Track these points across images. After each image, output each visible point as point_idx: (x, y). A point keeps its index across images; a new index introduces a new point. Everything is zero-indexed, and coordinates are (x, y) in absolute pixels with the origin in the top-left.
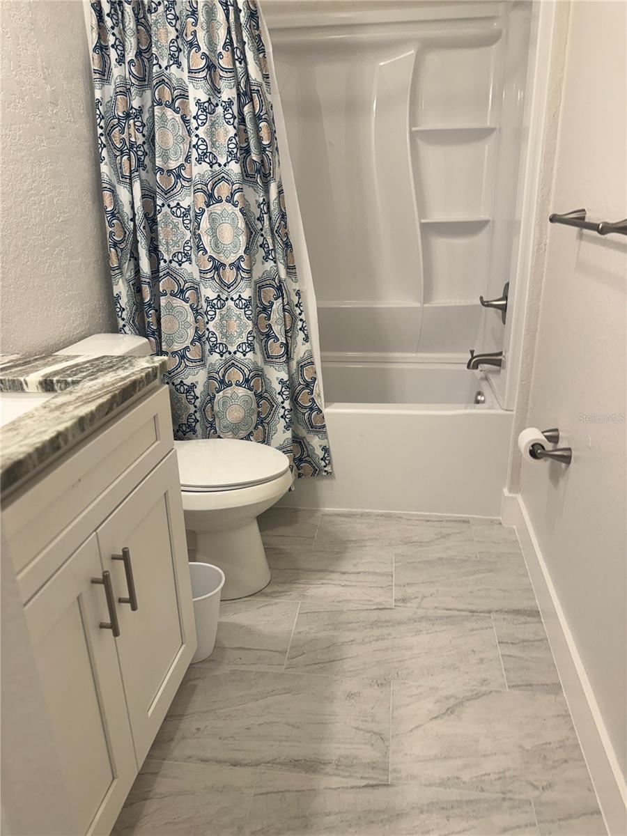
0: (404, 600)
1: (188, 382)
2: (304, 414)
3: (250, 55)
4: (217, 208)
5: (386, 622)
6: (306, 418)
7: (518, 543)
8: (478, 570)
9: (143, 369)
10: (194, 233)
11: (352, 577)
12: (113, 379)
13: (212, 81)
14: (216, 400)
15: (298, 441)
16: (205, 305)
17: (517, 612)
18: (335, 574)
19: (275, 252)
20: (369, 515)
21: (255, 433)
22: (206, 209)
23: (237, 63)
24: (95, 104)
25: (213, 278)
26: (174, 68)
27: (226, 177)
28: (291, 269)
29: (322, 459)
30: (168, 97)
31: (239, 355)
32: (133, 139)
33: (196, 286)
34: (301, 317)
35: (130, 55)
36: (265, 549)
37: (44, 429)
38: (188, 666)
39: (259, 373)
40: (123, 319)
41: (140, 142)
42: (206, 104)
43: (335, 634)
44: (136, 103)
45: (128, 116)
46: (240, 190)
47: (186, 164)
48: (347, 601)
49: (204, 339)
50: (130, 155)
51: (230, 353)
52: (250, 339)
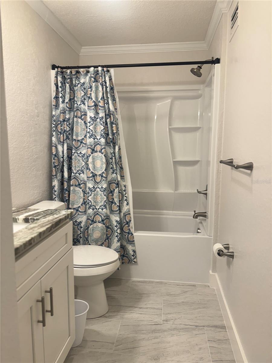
0: (167, 321)
1: (78, 221)
2: (125, 235)
3: (110, 102)
4: (95, 154)
5: (158, 330)
6: (126, 237)
7: (216, 296)
8: (199, 308)
9: (64, 214)
10: (86, 163)
11: (145, 310)
12: (52, 218)
13: (96, 110)
14: (89, 228)
15: (122, 247)
16: (88, 190)
17: (216, 327)
18: (137, 309)
19: (117, 171)
20: (152, 282)
21: (105, 243)
22: (91, 155)
23: (106, 104)
24: (52, 116)
25: (92, 180)
26: (82, 105)
27: (99, 143)
28: (122, 177)
29: (133, 256)
30: (79, 115)
31: (100, 210)
32: (65, 129)
33: (85, 183)
34: (126, 195)
35: (67, 100)
36: (107, 296)
37: (26, 236)
38: (70, 349)
39: (108, 218)
40: (55, 195)
41: (68, 130)
42: (94, 118)
43: (136, 335)
44: (67, 117)
45: (64, 121)
46: (105, 148)
47: (85, 138)
48: (142, 321)
49: (86, 203)
50: (63, 134)
51: (97, 209)
52: (105, 203)
